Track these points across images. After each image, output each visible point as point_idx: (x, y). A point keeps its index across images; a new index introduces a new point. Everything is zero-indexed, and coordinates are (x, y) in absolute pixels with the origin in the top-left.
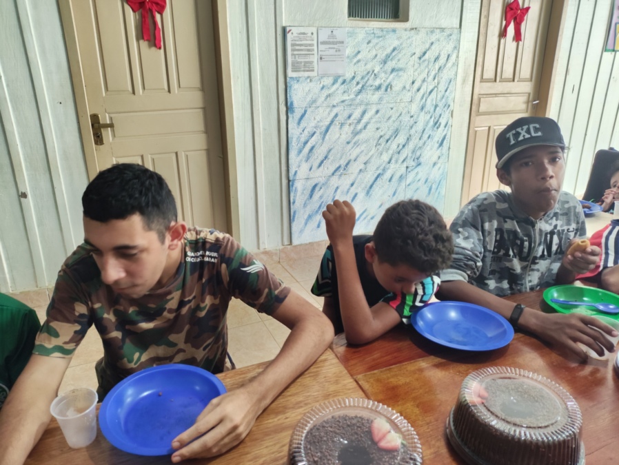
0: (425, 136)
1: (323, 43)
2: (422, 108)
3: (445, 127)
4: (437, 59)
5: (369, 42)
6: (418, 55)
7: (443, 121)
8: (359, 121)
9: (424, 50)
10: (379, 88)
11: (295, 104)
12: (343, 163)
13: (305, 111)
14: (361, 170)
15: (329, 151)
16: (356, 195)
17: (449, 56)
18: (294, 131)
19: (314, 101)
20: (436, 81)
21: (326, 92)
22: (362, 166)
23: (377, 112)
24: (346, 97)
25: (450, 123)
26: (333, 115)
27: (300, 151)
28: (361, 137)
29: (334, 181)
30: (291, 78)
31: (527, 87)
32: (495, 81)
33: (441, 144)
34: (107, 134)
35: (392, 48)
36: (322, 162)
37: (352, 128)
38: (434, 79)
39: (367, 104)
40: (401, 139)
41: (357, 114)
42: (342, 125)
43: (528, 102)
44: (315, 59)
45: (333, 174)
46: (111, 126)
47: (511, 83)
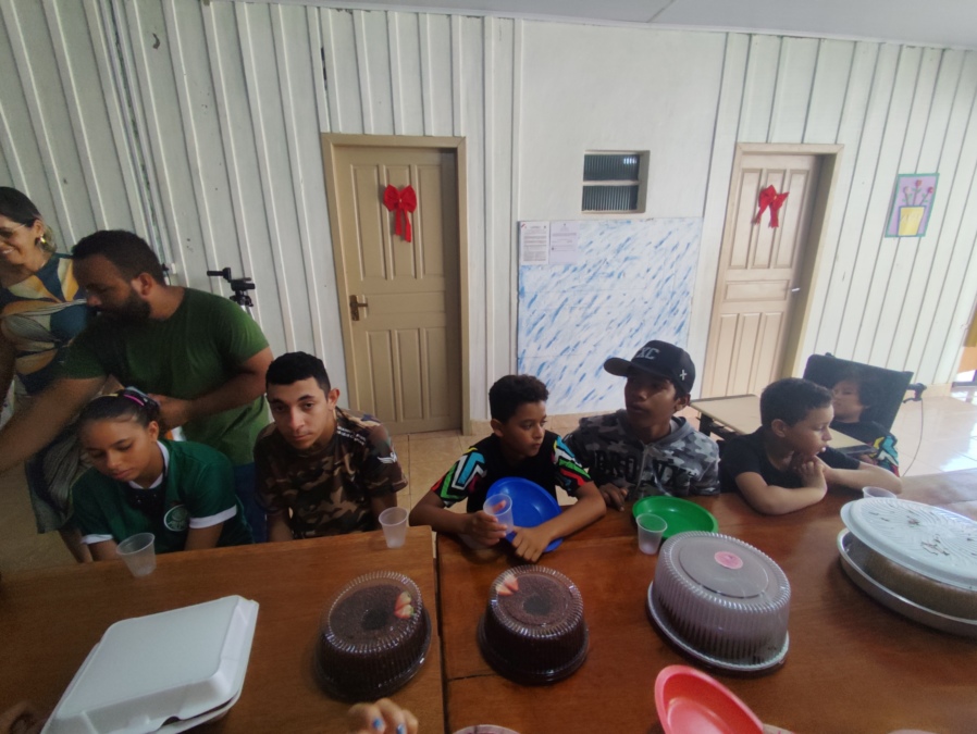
0: (661, 322)
1: (556, 235)
2: (658, 295)
3: (684, 313)
4: (675, 248)
5: (601, 234)
6: (654, 244)
7: (681, 308)
8: (590, 306)
9: (660, 239)
10: (611, 275)
11: (526, 290)
12: (572, 344)
13: (536, 296)
14: (590, 352)
15: (559, 332)
16: (584, 375)
17: (688, 245)
18: (524, 313)
19: (545, 287)
20: (674, 269)
21: (556, 279)
22: (592, 348)
23: (609, 297)
24: (576, 283)
25: (689, 310)
26: (563, 299)
27: (529, 332)
28: (591, 320)
29: (563, 361)
30: (524, 266)
31: (787, 274)
32: (746, 267)
33: (679, 330)
34: (363, 312)
35: (625, 238)
36: (551, 343)
37: (582, 312)
38: (672, 266)
39: (598, 290)
40: (634, 324)
41: (587, 299)
42: (572, 309)
43: (786, 289)
44: (547, 249)
45: (561, 354)
46: (366, 305)
47: (766, 270)
